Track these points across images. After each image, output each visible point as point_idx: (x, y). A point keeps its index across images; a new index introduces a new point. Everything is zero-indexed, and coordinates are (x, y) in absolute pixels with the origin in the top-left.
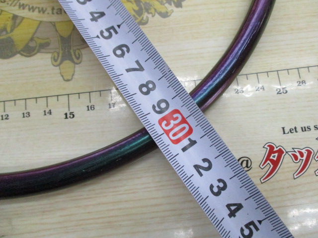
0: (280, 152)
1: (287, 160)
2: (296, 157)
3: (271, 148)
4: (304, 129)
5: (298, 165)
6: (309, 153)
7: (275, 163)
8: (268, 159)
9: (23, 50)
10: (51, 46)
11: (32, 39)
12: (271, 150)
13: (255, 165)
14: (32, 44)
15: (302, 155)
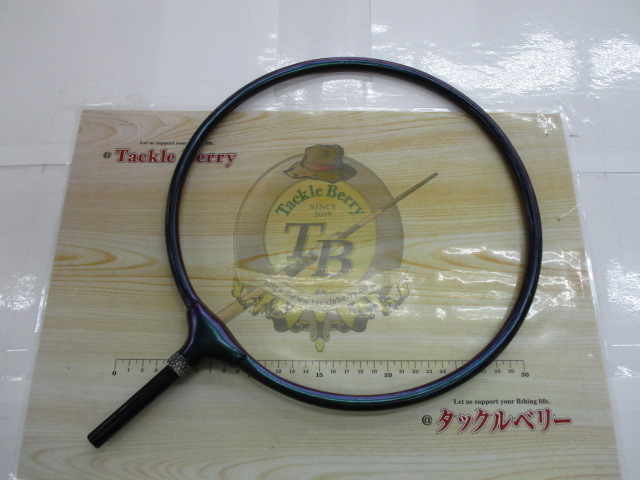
0: (451, 415)
1: (454, 421)
2: (461, 420)
3: (446, 412)
4: (468, 402)
5: (462, 425)
6: (469, 418)
7: (447, 422)
8: (443, 418)
9: (292, 327)
10: (311, 327)
11: (298, 321)
12: (445, 413)
13: (434, 421)
14: (298, 324)
15: (465, 419)
